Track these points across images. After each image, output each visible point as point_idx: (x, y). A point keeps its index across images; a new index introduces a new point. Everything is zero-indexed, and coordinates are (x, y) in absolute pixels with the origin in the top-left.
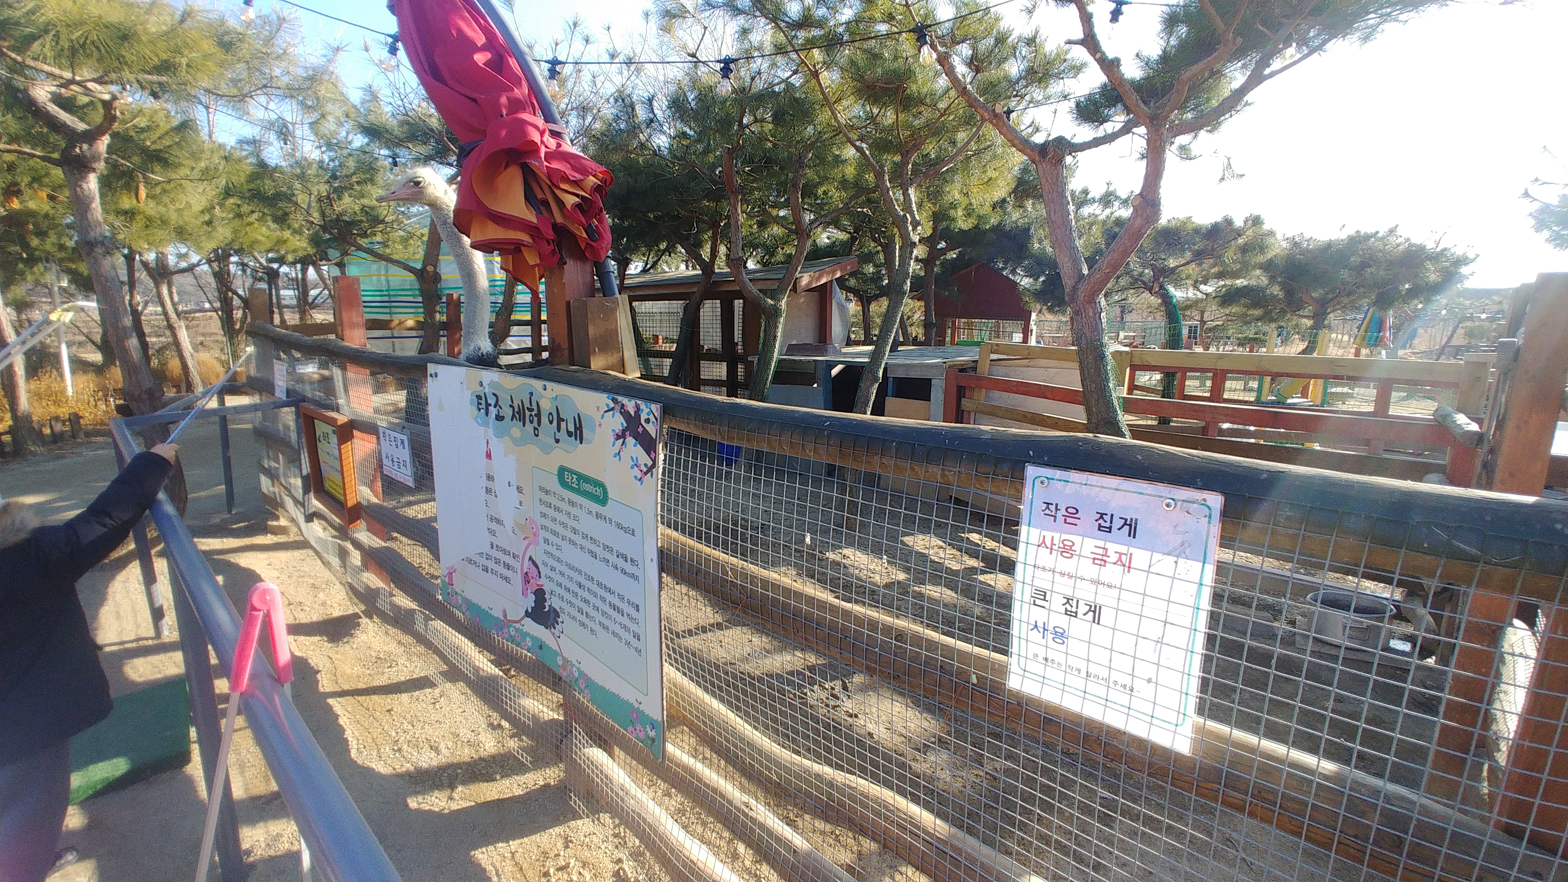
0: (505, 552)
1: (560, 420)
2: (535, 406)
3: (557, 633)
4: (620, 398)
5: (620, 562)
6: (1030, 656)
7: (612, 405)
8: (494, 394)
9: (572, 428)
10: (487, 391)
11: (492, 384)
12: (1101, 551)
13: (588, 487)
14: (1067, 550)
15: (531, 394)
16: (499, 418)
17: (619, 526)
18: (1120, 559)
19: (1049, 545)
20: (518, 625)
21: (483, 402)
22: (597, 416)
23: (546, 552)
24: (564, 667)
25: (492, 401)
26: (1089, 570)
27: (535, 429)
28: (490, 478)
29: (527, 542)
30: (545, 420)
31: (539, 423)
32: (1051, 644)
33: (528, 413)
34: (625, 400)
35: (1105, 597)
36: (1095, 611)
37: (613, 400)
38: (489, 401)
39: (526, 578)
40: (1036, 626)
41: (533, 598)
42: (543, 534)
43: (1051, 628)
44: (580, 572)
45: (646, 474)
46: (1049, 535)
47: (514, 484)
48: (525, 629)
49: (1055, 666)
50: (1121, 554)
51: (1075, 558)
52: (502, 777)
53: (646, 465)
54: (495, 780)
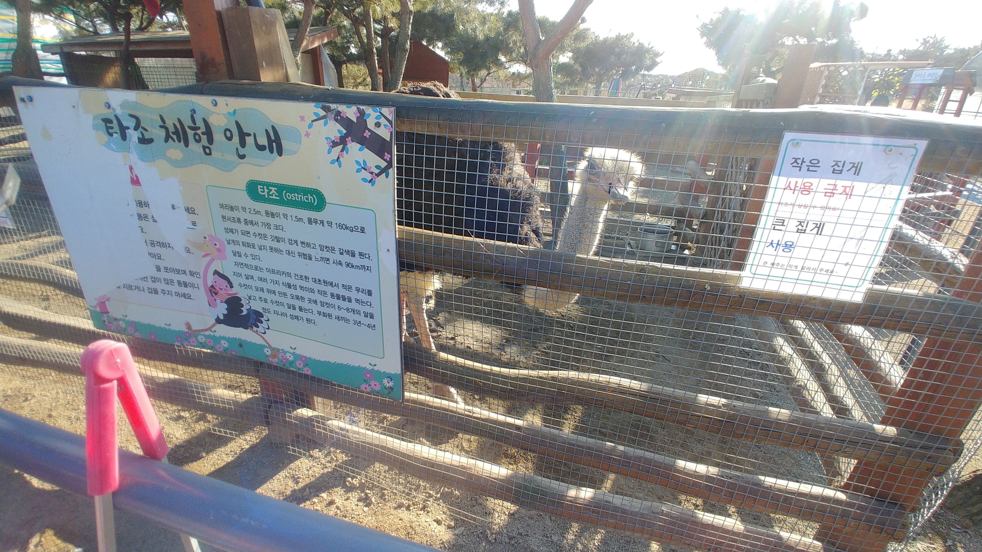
0: (178, 272)
1: (243, 135)
2: (200, 124)
3: (261, 329)
4: (333, 106)
5: (346, 258)
6: (761, 263)
7: (322, 113)
8: (132, 116)
9: (263, 141)
10: (119, 112)
11: (125, 104)
12: (832, 187)
13: (295, 197)
14: (806, 190)
15: (194, 111)
16: (143, 141)
17: (341, 226)
18: (845, 191)
19: (793, 187)
20: (208, 333)
21: (115, 124)
22: (303, 127)
23: (236, 264)
24: (274, 356)
25: (130, 123)
26: (820, 200)
27: (204, 148)
28: (140, 204)
29: (208, 259)
30: (218, 137)
31: (211, 140)
32: (781, 253)
33: (190, 133)
34: (342, 108)
35: (830, 217)
36: (819, 227)
37: (324, 108)
38: (125, 124)
39: (213, 291)
40: (772, 243)
41: (225, 306)
42: (230, 248)
43: (783, 243)
44: (289, 275)
45: (378, 175)
46: (793, 180)
47: (181, 204)
48: (217, 334)
49: (779, 267)
50: (846, 187)
51: (812, 194)
52: (207, 453)
53: (377, 167)
54: (202, 457)
